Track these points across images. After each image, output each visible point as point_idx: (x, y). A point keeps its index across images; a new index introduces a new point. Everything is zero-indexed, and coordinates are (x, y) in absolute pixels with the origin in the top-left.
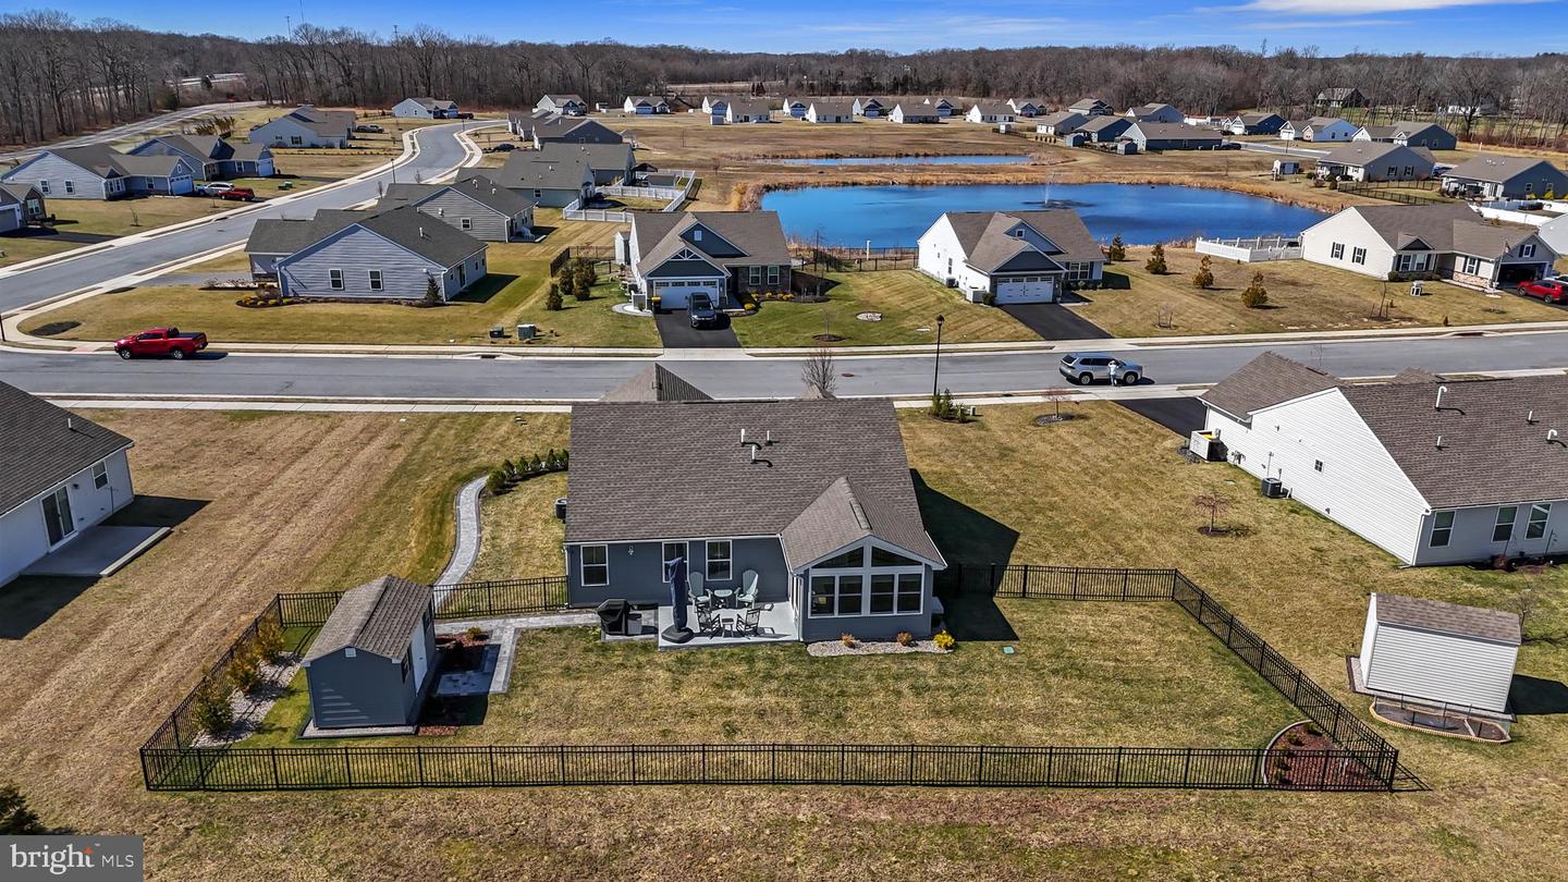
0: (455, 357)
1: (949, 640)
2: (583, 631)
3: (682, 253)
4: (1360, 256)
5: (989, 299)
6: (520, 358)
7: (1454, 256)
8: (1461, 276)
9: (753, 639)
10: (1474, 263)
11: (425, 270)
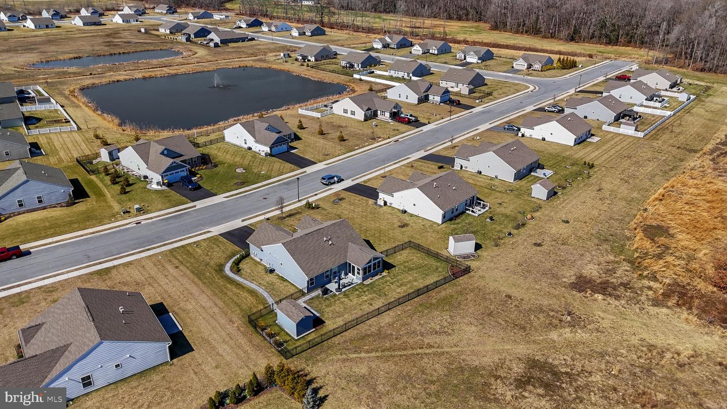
0: (127, 226)
1: (387, 271)
2: (317, 297)
3: (173, 163)
4: (353, 113)
5: (271, 155)
6: (150, 221)
7: (377, 110)
8: (380, 117)
9: (353, 285)
10: (383, 113)
11: (63, 191)
